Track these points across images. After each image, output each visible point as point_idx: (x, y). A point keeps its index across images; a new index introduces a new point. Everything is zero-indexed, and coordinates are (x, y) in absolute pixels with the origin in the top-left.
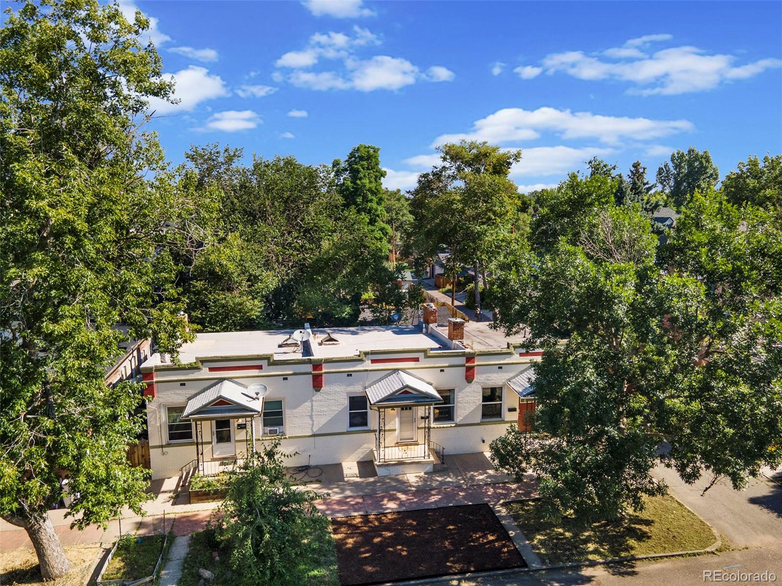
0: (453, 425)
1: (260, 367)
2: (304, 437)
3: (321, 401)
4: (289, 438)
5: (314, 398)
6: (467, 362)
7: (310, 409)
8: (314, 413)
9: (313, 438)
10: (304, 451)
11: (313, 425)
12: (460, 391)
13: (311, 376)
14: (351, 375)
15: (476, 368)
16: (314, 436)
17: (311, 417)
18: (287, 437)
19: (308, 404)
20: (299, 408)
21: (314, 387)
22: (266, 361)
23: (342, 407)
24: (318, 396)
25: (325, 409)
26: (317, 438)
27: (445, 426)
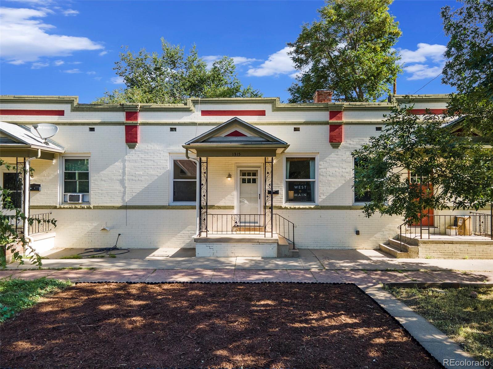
0: (312, 207)
1: (61, 113)
2: (113, 208)
3: (136, 161)
4: (95, 208)
5: (126, 157)
6: (331, 118)
7: (121, 171)
8: (126, 177)
9: (123, 211)
10: (113, 228)
11: (124, 193)
12: (322, 159)
13: (123, 128)
14: (175, 129)
15: (344, 127)
16: (125, 207)
17: (122, 182)
18: (92, 206)
19: (119, 164)
20: (108, 169)
21: (127, 141)
22: (69, 106)
23: (163, 171)
24: (132, 155)
25: (141, 173)
26: (130, 211)
27: (301, 207)
